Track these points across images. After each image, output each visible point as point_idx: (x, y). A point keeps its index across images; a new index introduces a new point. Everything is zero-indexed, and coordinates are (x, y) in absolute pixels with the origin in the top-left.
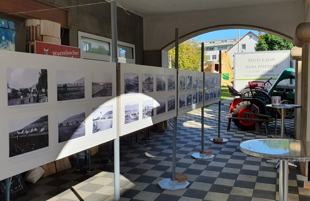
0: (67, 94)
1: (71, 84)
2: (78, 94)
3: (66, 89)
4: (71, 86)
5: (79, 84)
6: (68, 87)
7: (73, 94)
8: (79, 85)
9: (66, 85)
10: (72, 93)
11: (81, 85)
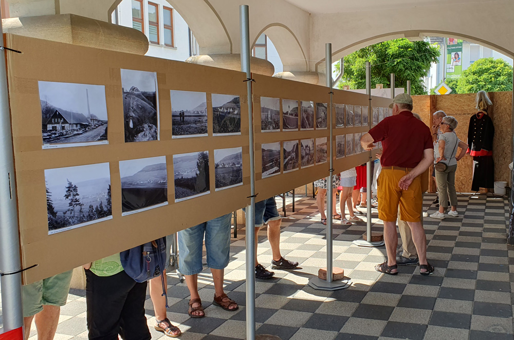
0: (185, 126)
1: (189, 112)
2: (199, 127)
3: (183, 118)
4: (190, 114)
5: (200, 112)
6: (186, 116)
7: (192, 127)
8: (200, 114)
9: (183, 113)
10: (192, 125)
11: (202, 114)
